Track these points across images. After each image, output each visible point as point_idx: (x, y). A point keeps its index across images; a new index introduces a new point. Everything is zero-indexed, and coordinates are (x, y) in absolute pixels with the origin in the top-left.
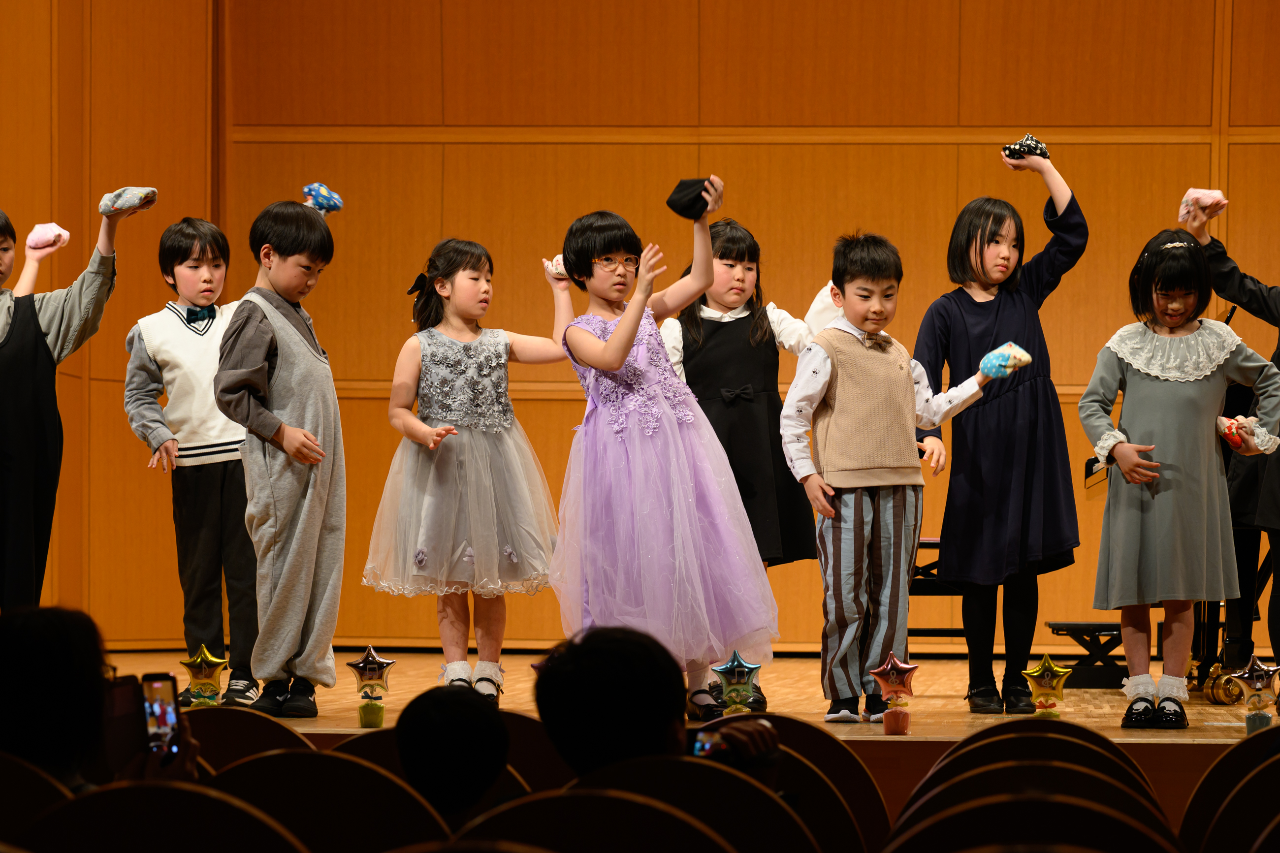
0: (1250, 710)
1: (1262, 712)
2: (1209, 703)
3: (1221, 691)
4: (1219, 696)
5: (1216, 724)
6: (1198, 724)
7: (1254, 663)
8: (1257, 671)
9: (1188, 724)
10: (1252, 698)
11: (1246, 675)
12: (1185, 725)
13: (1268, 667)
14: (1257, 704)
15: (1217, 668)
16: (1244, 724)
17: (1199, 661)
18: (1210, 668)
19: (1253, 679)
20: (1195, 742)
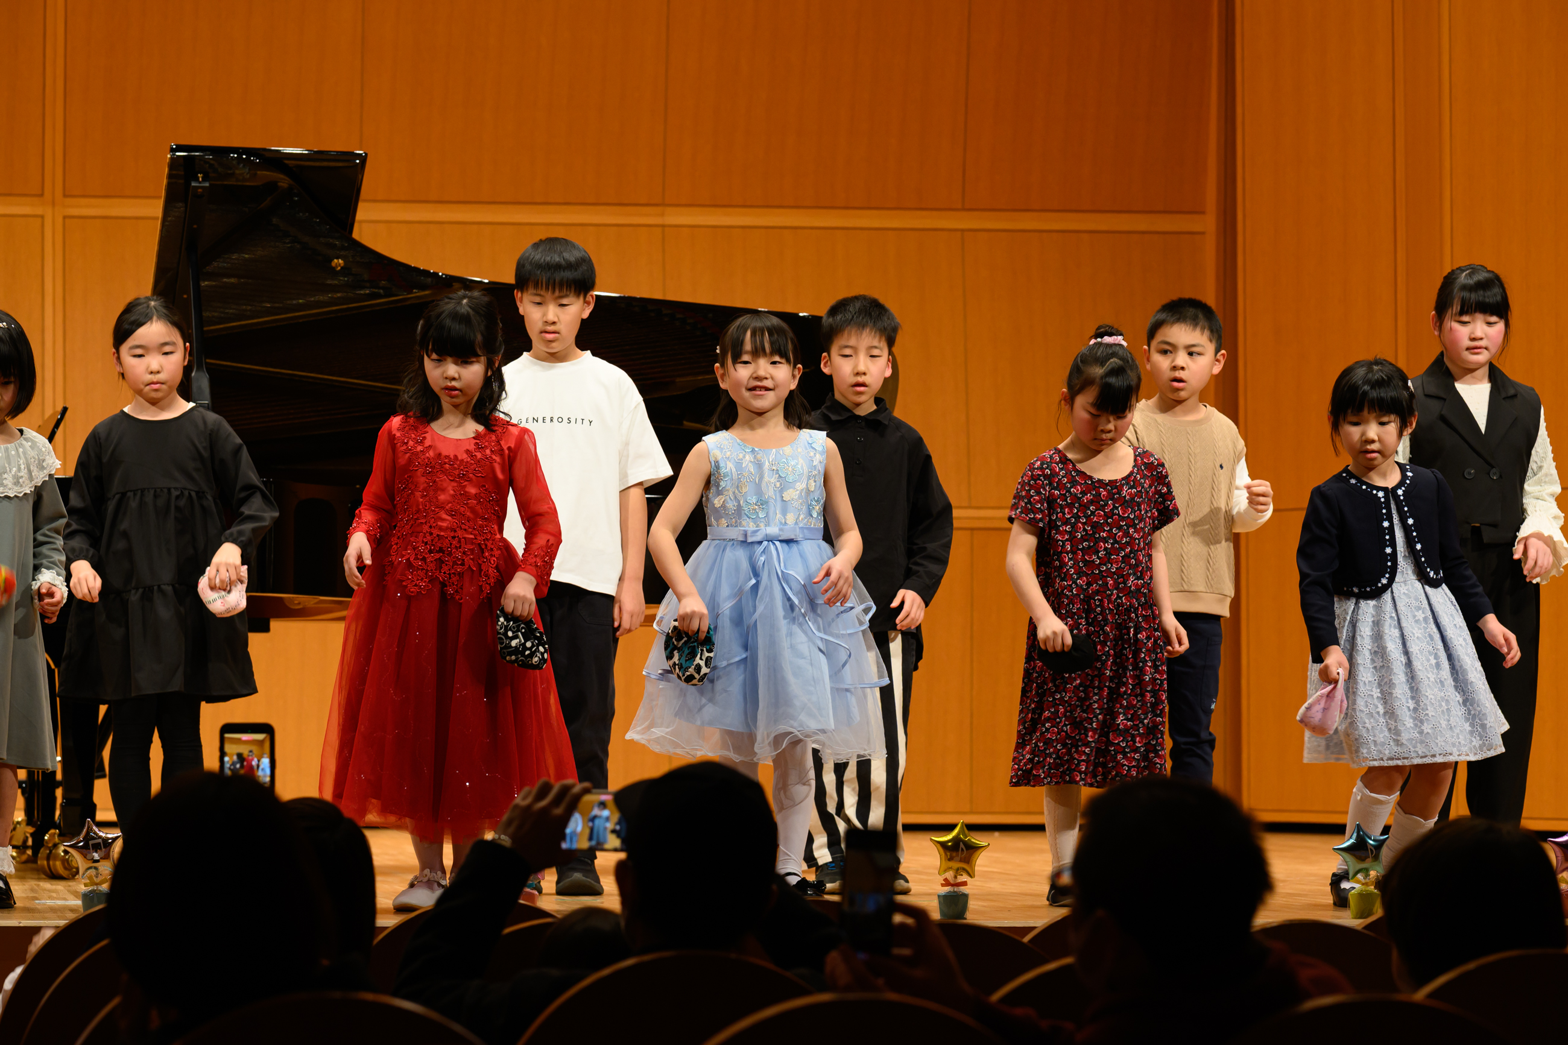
0: (86, 885)
1: (100, 888)
2: (44, 876)
3: (58, 864)
4: (56, 870)
5: (49, 902)
6: (28, 904)
7: (90, 830)
8: (94, 838)
9: (15, 903)
10: (89, 872)
11: (81, 844)
12: (11, 904)
13: (107, 833)
14: (94, 878)
15: (53, 835)
16: (79, 902)
17: (33, 827)
18: (45, 835)
19: (89, 849)
20: (21, 925)
